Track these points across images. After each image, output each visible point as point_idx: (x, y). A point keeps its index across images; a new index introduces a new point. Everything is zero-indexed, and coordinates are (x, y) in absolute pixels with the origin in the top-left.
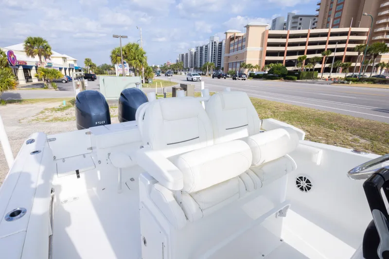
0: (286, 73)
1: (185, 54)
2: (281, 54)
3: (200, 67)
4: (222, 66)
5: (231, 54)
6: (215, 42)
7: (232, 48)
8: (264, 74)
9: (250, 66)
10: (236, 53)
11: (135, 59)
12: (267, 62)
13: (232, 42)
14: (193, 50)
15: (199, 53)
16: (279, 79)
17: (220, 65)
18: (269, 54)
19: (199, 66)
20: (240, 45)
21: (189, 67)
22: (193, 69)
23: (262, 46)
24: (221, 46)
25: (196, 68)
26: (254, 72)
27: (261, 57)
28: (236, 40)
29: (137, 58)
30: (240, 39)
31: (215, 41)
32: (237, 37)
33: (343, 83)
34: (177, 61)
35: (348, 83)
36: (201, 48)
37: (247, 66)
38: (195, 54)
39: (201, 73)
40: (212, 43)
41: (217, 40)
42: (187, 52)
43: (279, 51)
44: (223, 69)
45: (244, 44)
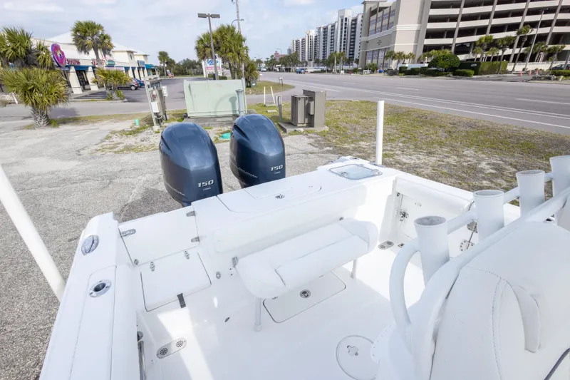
0: (457, 65)
1: (301, 40)
2: (450, 33)
3: (323, 59)
4: (356, 56)
5: (372, 37)
6: (346, 19)
7: (372, 27)
8: (422, 68)
9: (401, 56)
10: (378, 35)
11: (231, 51)
12: (427, 49)
13: (374, 18)
14: (313, 33)
15: (322, 37)
16: (446, 75)
17: (353, 54)
18: (431, 34)
19: (321, 58)
20: (385, 22)
21: (306, 59)
22: (312, 62)
23: (420, 22)
24: (355, 24)
25: (317, 62)
26: (407, 65)
27: (417, 41)
28: (380, 14)
29: (233, 49)
30: (386, 11)
31: (345, 17)
32: (382, 9)
33: (549, 79)
34: (289, 50)
35: (557, 79)
36: (325, 29)
37: (395, 55)
38: (316, 39)
39: (325, 68)
40: (342, 21)
41: (350, 15)
42: (303, 37)
43: (446, 30)
44: (357, 61)
45: (392, 19)
